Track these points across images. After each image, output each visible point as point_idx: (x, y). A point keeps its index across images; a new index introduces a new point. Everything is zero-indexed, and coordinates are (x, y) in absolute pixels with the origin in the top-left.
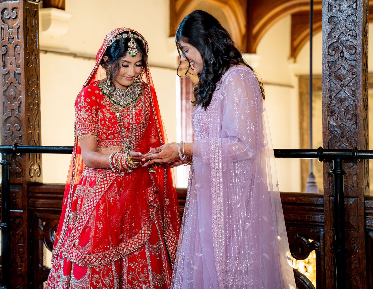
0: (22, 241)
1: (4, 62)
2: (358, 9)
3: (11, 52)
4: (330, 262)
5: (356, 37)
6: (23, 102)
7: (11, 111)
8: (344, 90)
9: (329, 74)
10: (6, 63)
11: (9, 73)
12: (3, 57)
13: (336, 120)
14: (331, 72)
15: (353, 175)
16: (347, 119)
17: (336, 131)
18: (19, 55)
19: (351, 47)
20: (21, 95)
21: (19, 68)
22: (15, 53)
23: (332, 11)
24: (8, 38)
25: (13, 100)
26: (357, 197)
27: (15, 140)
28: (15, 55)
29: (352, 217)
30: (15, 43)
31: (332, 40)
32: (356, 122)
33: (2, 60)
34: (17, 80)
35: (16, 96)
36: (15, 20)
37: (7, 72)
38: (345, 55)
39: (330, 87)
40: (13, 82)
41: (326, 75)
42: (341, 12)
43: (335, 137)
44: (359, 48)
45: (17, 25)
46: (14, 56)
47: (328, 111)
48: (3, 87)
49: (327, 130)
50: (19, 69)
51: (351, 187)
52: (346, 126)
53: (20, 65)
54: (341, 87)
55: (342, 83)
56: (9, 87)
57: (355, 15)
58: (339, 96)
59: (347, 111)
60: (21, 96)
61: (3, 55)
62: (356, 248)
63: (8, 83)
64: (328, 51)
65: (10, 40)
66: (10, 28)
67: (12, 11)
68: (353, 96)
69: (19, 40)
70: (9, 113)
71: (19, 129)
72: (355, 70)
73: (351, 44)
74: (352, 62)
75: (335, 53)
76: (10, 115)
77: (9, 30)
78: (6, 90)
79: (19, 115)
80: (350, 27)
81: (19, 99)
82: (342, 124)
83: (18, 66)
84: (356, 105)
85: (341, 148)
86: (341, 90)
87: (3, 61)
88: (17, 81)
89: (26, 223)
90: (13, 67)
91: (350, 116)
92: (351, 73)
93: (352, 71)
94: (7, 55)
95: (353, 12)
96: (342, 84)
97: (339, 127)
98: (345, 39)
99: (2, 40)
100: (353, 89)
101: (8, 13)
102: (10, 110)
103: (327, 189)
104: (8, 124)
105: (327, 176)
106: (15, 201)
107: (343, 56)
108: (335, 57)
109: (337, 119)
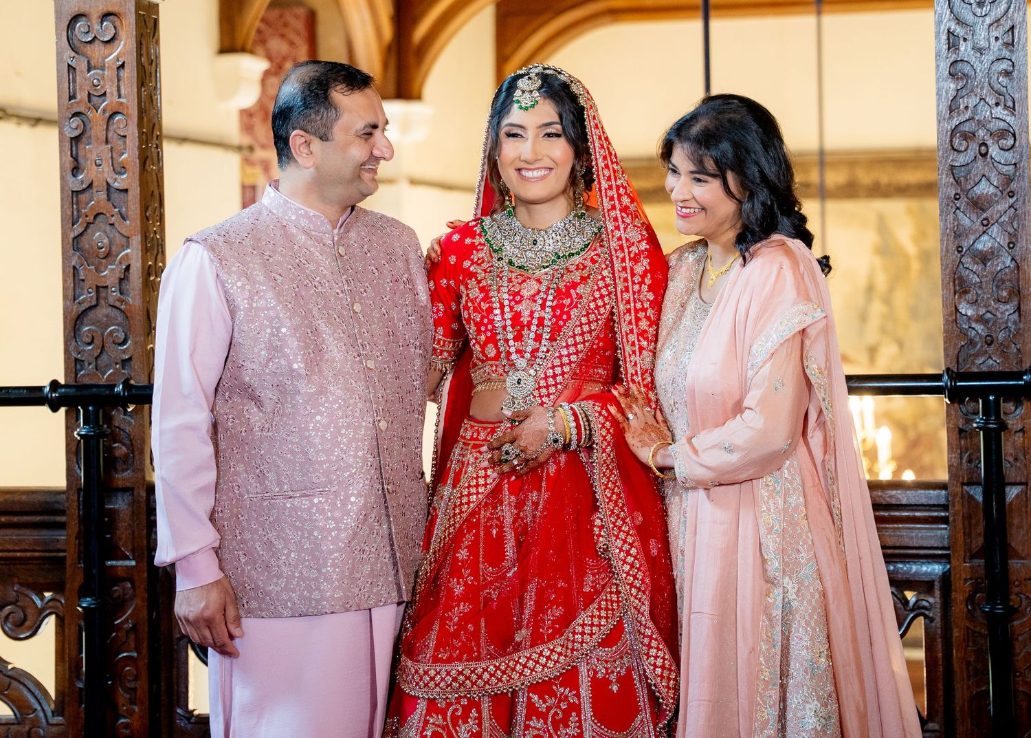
0: (133, 645)
1: (76, 159)
2: (1016, 46)
3: (97, 130)
4: (964, 640)
5: (1014, 108)
6: (136, 266)
7: (98, 292)
8: (990, 231)
9: (956, 194)
10: (81, 160)
11: (92, 188)
12: (74, 144)
13: (974, 303)
14: (959, 191)
15: (1016, 432)
16: (999, 301)
17: (974, 329)
18: (124, 139)
19: (1003, 134)
20: (128, 247)
21: (124, 174)
22: (110, 135)
23: (958, 49)
24: (89, 94)
25: (104, 261)
26: (1026, 484)
27: (111, 371)
28: (110, 140)
29: (1014, 531)
30: (109, 107)
31: (959, 115)
32: (1019, 308)
33: (69, 153)
34: (115, 207)
35: (114, 249)
36: (108, 46)
37: (84, 186)
38: (990, 150)
39: (958, 226)
40: (104, 212)
41: (948, 198)
42: (980, 50)
43: (972, 342)
44: (1020, 135)
45: (118, 60)
46: (107, 142)
47: (954, 283)
48: (73, 225)
49: (953, 327)
50: (125, 176)
51: (1011, 460)
52: (997, 318)
53: (127, 167)
54: (984, 225)
55: (985, 215)
56: (92, 226)
57: (1011, 60)
58: (979, 246)
59: (998, 281)
60: (129, 251)
61: (71, 138)
62: (1024, 603)
63: (87, 216)
64: (951, 141)
65: (94, 99)
66: (95, 68)
67: (102, 23)
68: (1011, 246)
69: (121, 100)
70: (91, 297)
71: (121, 341)
72: (1013, 186)
73: (1002, 125)
74: (1007, 168)
75: (968, 147)
76: (94, 303)
77: (92, 72)
78: (81, 234)
79: (122, 301)
80: (999, 86)
81: (123, 257)
82: (988, 312)
83: (120, 169)
84: (1018, 267)
85: (984, 369)
86: (984, 232)
87: (72, 156)
88: (117, 210)
89: (146, 595)
90: (103, 171)
91: (1005, 294)
92: (1005, 193)
93: (1008, 187)
94: (84, 139)
95: (1005, 53)
96: (984, 219)
97: (980, 319)
98: (988, 113)
99: (70, 100)
100: (1010, 230)
101: (89, 26)
102: (95, 287)
103: (957, 467)
104: (87, 326)
105: (955, 436)
106: (108, 536)
107: (986, 153)
108: (966, 155)
109: (977, 301)
